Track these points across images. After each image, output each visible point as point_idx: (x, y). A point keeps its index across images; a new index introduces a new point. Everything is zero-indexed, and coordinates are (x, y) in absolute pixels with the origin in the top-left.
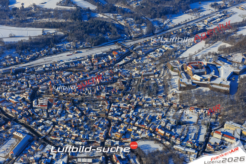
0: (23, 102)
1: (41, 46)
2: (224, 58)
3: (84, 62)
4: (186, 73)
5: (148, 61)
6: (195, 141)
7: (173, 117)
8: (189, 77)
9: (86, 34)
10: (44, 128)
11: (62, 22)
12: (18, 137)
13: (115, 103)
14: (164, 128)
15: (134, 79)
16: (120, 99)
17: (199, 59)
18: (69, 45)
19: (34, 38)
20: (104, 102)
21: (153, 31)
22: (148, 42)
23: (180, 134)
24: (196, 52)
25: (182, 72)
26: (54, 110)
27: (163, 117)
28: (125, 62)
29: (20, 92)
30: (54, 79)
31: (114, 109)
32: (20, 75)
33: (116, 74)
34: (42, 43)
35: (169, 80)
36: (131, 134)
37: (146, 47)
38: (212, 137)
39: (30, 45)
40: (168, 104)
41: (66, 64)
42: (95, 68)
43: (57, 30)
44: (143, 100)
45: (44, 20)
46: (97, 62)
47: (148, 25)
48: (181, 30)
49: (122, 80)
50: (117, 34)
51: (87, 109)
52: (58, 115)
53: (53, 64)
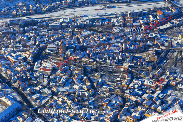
0: (23, 62)
3: (115, 21)
10: (39, 97)
12: (5, 103)
13: (138, 79)
15: (174, 49)
16: (147, 74)
20: (124, 75)
26: (57, 77)
28: (170, 26)
29: (24, 50)
30: (70, 38)
31: (135, 85)
32: (29, 28)
33: (151, 40)
41: (90, 20)
44: (178, 79)
46: (131, 22)
49: (157, 49)
51: (100, 80)
52: (61, 84)
53: (74, 19)
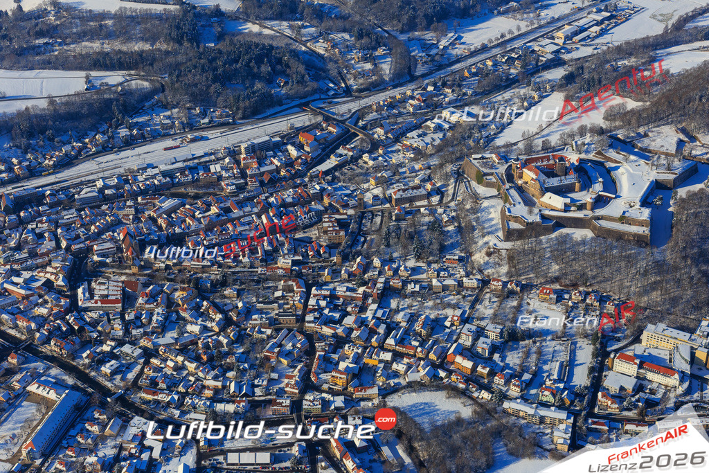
0: (46, 294)
1: (85, 124)
2: (623, 142)
3: (218, 167)
4: (521, 190)
5: (404, 157)
6: (563, 384)
7: (495, 318)
8: (530, 201)
9: (218, 85)
10: (117, 368)
11: (143, 51)
12: (44, 398)
13: (320, 286)
14: (471, 352)
15: (371, 212)
16: (335, 273)
17: (554, 147)
18: (169, 117)
19: (64, 100)
20: (290, 283)
21: (409, 68)
22: (399, 102)
23: (518, 368)
24: (541, 126)
25: (511, 187)
26: (141, 315)
27: (465, 320)
28: (337, 163)
29: (37, 264)
30: (134, 220)
31: (320, 301)
32: (30, 212)
33: (317, 199)
34: (88, 116)
35: (475, 211)
36: (377, 375)
37: (396, 116)
38: (611, 372)
39: (54, 123)
40: (474, 281)
41: (165, 174)
42: (252, 185)
43: (130, 75)
44: (402, 272)
45: (86, 47)
46: (255, 166)
47: (394, 51)
48: (490, 63)
49: (337, 217)
50: (306, 82)
51: (240, 305)
52: (156, 327)
53: (127, 176)
